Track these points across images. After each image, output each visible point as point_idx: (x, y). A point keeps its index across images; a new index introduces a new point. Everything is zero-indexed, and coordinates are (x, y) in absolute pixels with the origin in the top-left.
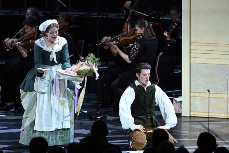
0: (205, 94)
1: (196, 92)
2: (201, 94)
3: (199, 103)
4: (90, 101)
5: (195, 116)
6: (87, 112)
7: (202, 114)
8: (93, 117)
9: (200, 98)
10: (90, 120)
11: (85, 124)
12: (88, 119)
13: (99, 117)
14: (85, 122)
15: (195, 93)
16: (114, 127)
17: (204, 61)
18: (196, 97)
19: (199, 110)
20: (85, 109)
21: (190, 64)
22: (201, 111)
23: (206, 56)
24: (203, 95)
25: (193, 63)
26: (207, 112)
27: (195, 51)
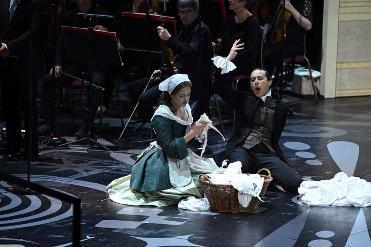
0: (357, 63)
1: (345, 63)
2: (351, 65)
3: (348, 76)
5: (341, 96)
7: (351, 92)
9: (349, 70)
15: (343, 64)
17: (356, 17)
18: (344, 69)
19: (347, 87)
21: (339, 22)
22: (350, 88)
23: (361, 10)
24: (353, 65)
25: (342, 22)
26: (358, 88)
27: (345, 5)
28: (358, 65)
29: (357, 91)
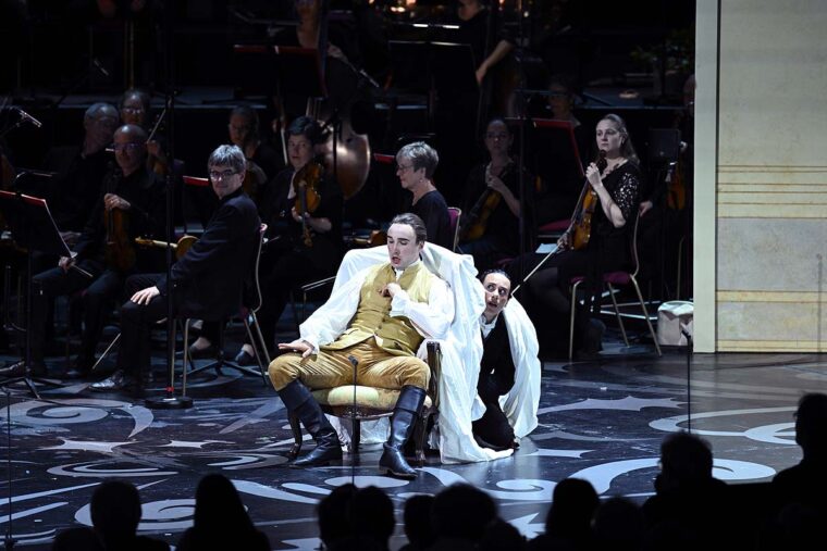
0: (758, 293)
1: (733, 291)
2: (746, 295)
3: (741, 316)
5: (726, 350)
9: (742, 305)
15: (731, 294)
17: (755, 211)
18: (732, 302)
19: (741, 336)
21: (717, 219)
22: (746, 337)
23: (763, 198)
24: (751, 297)
25: (725, 217)
26: (763, 338)
27: (729, 188)
28: (761, 297)
29: (761, 344)
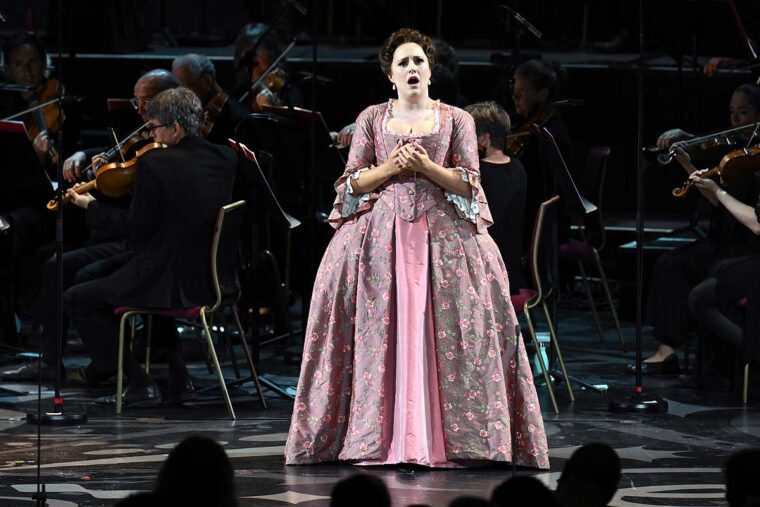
4: (626, 352)
6: (606, 387)
8: (623, 406)
10: (608, 416)
11: (592, 427)
12: (604, 411)
13: (641, 406)
14: (591, 421)
16: (685, 441)
20: (602, 378)
